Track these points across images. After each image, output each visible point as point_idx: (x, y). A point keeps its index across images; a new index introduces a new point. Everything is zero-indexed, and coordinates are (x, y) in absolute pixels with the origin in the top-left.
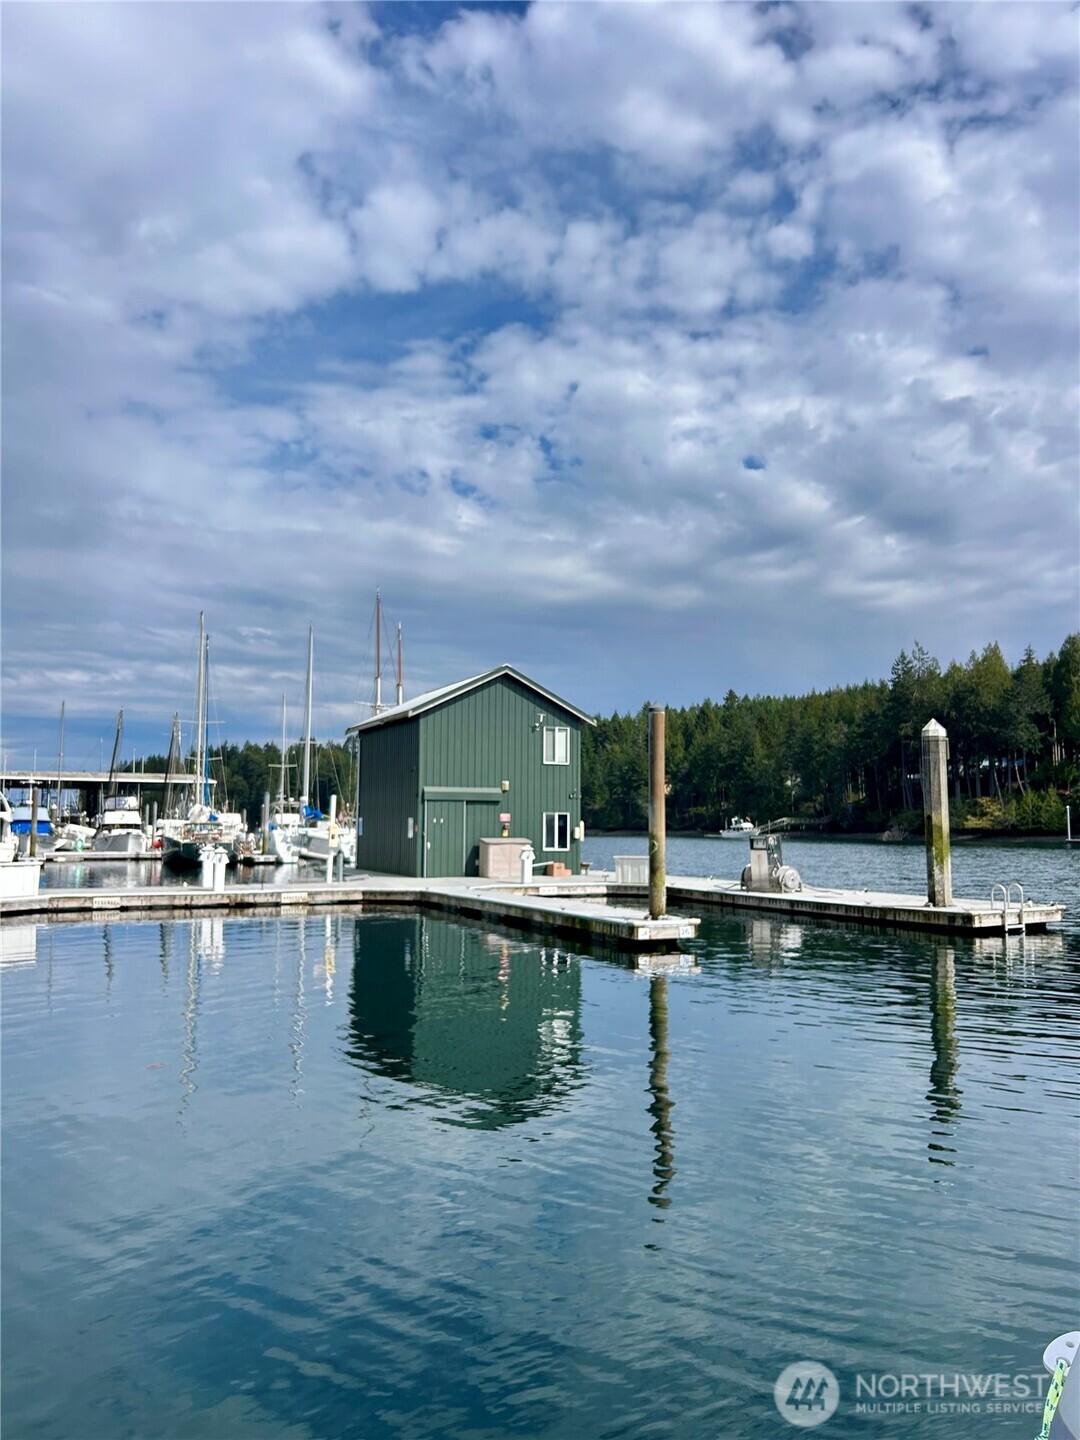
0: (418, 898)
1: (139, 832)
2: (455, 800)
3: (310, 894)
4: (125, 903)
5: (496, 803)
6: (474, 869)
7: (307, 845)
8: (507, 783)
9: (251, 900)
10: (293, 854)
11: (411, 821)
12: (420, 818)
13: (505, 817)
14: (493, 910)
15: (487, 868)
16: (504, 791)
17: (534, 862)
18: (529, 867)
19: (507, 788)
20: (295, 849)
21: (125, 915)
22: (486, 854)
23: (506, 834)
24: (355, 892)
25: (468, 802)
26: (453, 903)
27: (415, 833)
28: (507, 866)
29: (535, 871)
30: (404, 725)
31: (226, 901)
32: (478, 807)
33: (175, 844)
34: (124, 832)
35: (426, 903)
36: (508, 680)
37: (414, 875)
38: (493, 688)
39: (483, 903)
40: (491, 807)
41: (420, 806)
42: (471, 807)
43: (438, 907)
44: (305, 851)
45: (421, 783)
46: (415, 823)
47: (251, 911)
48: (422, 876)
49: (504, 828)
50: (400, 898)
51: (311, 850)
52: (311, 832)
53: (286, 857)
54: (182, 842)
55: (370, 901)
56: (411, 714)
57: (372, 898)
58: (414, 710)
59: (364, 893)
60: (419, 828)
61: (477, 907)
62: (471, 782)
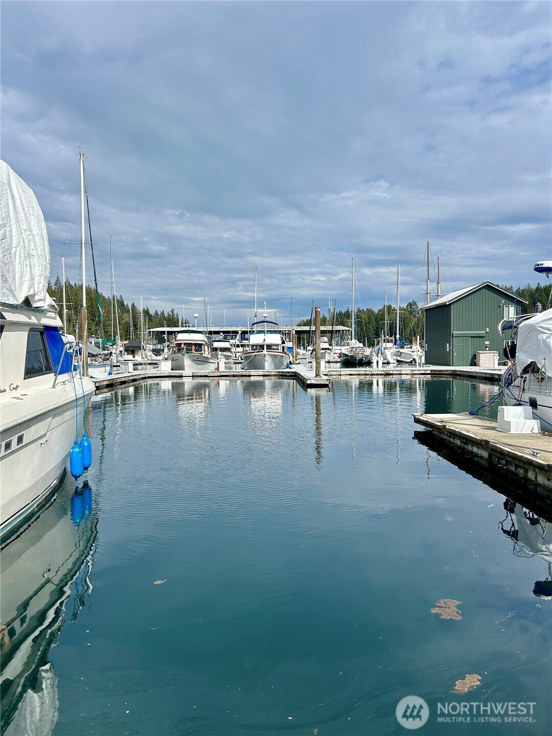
0: (452, 373)
1: (330, 351)
2: (466, 336)
3: (412, 371)
4: (351, 373)
5: (483, 337)
6: (474, 363)
7: (400, 356)
8: (488, 329)
9: (391, 372)
10: (394, 360)
11: (448, 345)
12: (452, 343)
13: (487, 343)
14: (480, 375)
15: (480, 363)
16: (487, 332)
17: (499, 360)
18: (497, 362)
19: (488, 331)
20: (394, 357)
21: (351, 376)
22: (479, 357)
23: (487, 349)
24: (428, 370)
25: (471, 337)
26: (465, 373)
27: (449, 349)
28: (488, 362)
29: (499, 364)
30: (445, 307)
31: (383, 373)
32: (476, 339)
33: (347, 355)
34: (324, 351)
35: (455, 374)
36: (489, 287)
37: (450, 366)
38: (481, 291)
39: (477, 373)
40: (481, 339)
41: (452, 339)
42: (472, 339)
43: (460, 375)
44: (399, 358)
45: (452, 330)
46: (450, 346)
47: (391, 376)
48: (453, 366)
49: (487, 347)
50: (445, 373)
51: (401, 358)
52: (401, 350)
53: (391, 361)
54: (350, 355)
55: (433, 373)
56: (447, 303)
57: (434, 373)
58: (448, 302)
59: (431, 371)
60: (451, 348)
61: (475, 374)
62: (473, 329)
